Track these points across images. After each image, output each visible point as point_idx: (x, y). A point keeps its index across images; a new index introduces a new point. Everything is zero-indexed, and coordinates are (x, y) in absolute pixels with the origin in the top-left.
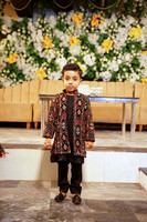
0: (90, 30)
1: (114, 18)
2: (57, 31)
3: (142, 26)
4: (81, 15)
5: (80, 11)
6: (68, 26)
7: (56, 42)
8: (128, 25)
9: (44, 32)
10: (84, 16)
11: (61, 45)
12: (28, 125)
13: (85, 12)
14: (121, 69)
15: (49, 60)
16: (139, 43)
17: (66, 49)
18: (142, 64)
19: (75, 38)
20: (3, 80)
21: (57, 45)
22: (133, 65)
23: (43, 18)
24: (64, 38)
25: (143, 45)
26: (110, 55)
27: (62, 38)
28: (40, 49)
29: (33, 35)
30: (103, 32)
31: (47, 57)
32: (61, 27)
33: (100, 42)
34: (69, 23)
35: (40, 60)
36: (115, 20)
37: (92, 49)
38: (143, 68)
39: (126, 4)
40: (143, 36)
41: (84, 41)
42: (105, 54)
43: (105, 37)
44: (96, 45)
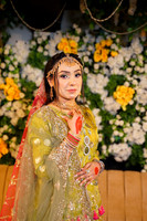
0: (91, 68)
1: (137, 47)
7: (28, 88)
9: (5, 70)
10: (81, 42)
13: (82, 35)
21: (29, 95)
26: (129, 113)
31: (11, 114)
36: (139, 50)
42: (120, 111)
44: (103, 94)
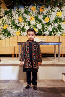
0: (39, 14)
2: (24, 14)
3: (62, 11)
4: (35, 7)
5: (34, 5)
6: (29, 12)
7: (24, 19)
8: (56, 11)
9: (19, 15)
10: (36, 8)
11: (26, 20)
12: (13, 56)
13: (37, 6)
14: (53, 30)
15: (21, 27)
16: (61, 18)
17: (29, 22)
18: (63, 27)
19: (32, 17)
20: (1, 36)
21: (25, 20)
22: (58, 28)
23: (18, 9)
24: (28, 17)
25: (63, 19)
26: (48, 24)
27: (27, 17)
28: (17, 22)
29: (14, 16)
30: (45, 14)
32: (26, 12)
33: (44, 19)
34: (30, 11)
35: (17, 27)
36: (50, 9)
37: (40, 22)
38: (63, 29)
39: (54, 2)
40: (62, 15)
41: (36, 18)
42: (46, 24)
43: (46, 16)
44: (42, 20)
